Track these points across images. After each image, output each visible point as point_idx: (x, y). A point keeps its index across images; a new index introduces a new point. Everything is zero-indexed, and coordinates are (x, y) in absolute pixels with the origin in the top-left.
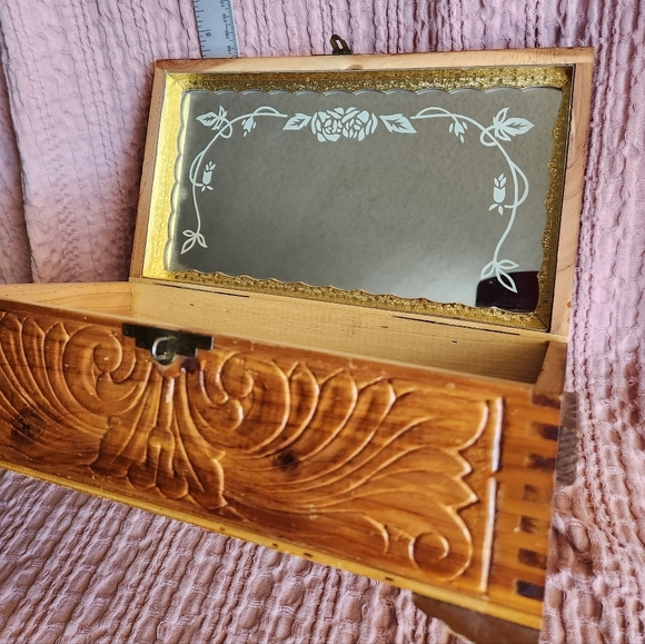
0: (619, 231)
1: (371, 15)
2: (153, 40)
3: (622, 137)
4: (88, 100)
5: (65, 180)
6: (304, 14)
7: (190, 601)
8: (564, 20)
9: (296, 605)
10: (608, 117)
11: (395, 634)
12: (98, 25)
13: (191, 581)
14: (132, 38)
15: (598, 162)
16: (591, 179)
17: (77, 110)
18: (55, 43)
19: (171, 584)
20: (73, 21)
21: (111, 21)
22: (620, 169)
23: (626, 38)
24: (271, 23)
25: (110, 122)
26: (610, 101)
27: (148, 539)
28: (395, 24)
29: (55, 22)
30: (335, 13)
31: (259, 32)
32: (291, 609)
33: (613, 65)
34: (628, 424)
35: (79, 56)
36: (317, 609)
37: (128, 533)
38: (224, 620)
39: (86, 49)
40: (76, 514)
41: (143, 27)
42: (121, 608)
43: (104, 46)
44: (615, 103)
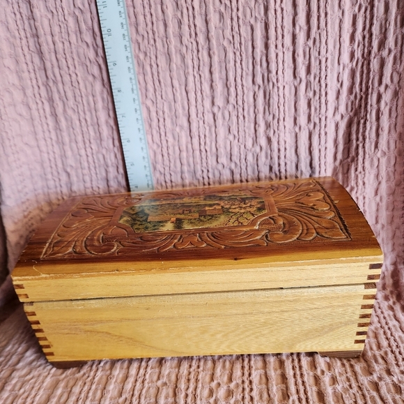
0: (378, 198)
1: (225, 81)
2: (83, 96)
3: (376, 147)
4: (40, 135)
5: (27, 190)
6: (183, 79)
8: (341, 85)
10: (368, 136)
12: (47, 85)
14: (70, 94)
15: (363, 163)
16: (360, 173)
17: (33, 143)
18: (18, 96)
20: (29, 82)
21: (55, 82)
22: (376, 164)
23: (375, 89)
24: (162, 84)
25: (55, 151)
26: (368, 128)
27: (124, 397)
28: (240, 87)
29: (17, 82)
30: (203, 79)
31: (155, 90)
33: (369, 106)
35: (33, 106)
37: (109, 396)
39: (38, 101)
40: (71, 391)
41: (77, 87)
43: (51, 100)
44: (371, 128)
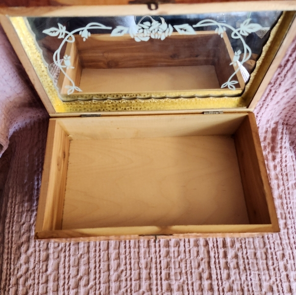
7: (145, 253)
9: (178, 246)
11: (209, 248)
13: (142, 247)
19: (137, 250)
32: (177, 248)
34: (270, 151)
36: (184, 245)
38: (158, 257)
42: (124, 261)
